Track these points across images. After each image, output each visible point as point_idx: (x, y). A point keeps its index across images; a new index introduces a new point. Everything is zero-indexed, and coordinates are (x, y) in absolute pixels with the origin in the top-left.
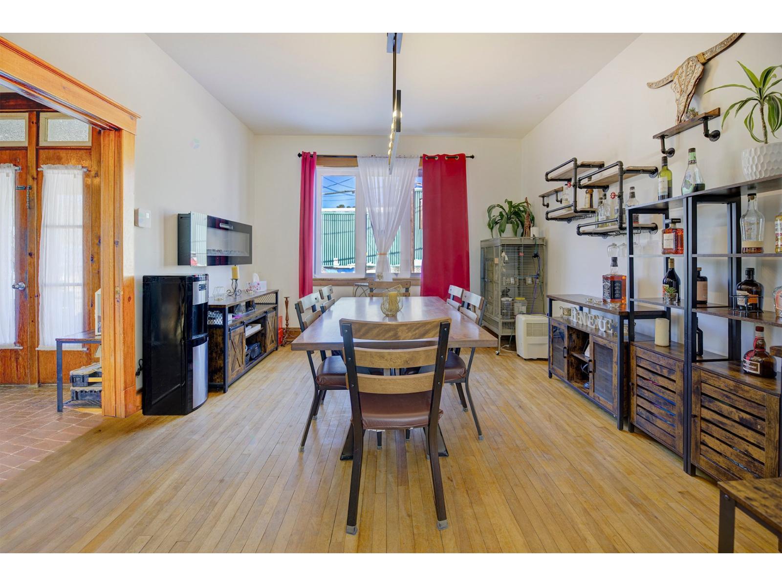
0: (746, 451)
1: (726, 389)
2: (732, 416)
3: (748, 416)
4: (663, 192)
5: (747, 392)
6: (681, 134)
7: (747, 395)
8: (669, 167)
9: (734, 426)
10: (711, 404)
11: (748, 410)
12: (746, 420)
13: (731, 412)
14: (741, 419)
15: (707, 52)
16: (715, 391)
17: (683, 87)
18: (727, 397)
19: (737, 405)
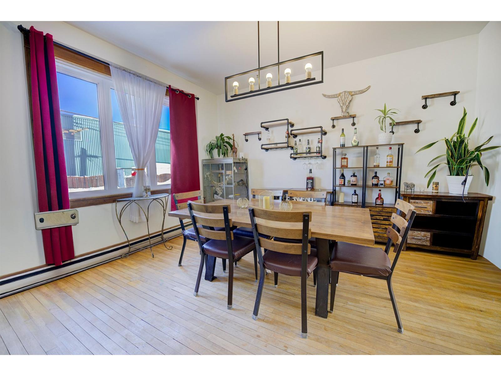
0: (385, 228)
1: (379, 211)
2: (381, 219)
3: (386, 217)
4: (343, 143)
5: (386, 210)
6: (339, 120)
7: (386, 211)
8: (344, 133)
9: (381, 222)
10: (373, 217)
11: (386, 215)
12: (386, 218)
13: (380, 218)
14: (384, 218)
15: (353, 92)
16: (375, 213)
17: (344, 102)
18: (379, 213)
19: (383, 215)
